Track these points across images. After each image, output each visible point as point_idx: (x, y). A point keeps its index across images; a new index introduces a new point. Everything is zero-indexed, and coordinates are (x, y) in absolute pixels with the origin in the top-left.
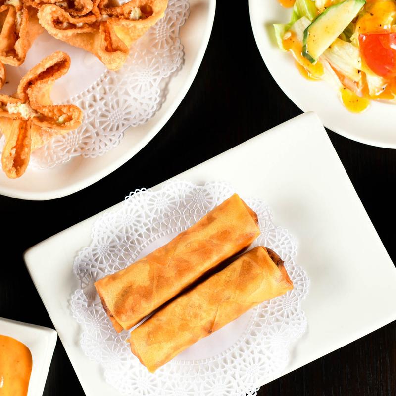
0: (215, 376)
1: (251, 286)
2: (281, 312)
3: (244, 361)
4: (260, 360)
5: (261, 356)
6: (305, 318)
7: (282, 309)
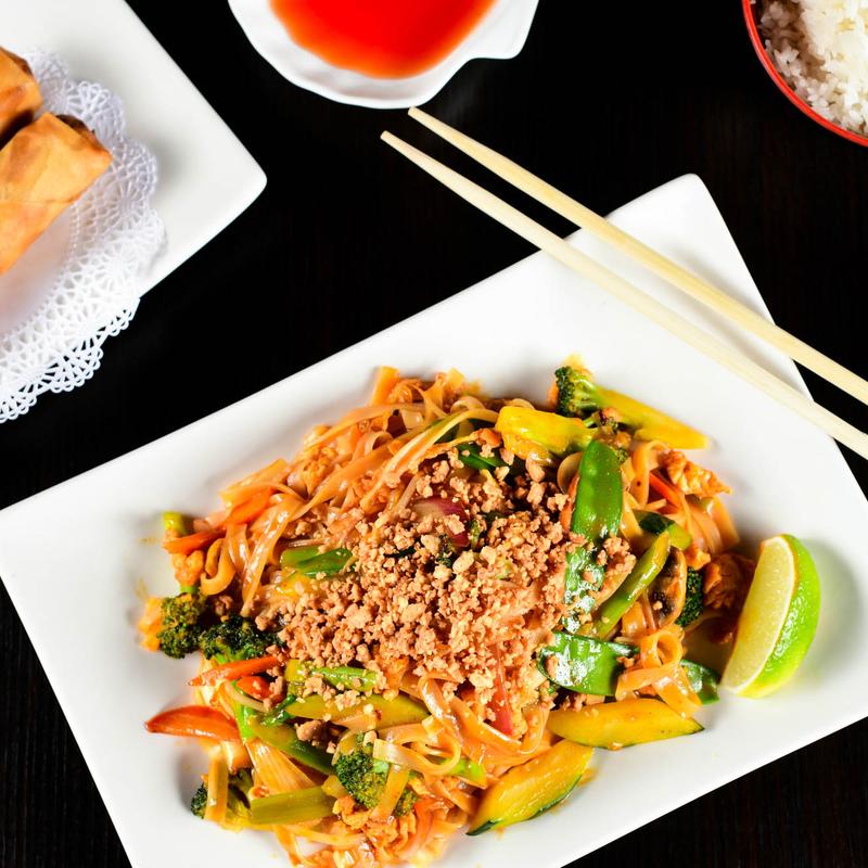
0: (24, 356)
1: (30, 171)
2: (117, 223)
3: (69, 318)
4: (95, 307)
5: (95, 300)
6: (161, 221)
7: (117, 219)
